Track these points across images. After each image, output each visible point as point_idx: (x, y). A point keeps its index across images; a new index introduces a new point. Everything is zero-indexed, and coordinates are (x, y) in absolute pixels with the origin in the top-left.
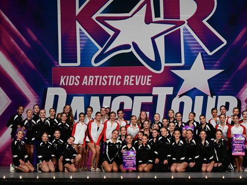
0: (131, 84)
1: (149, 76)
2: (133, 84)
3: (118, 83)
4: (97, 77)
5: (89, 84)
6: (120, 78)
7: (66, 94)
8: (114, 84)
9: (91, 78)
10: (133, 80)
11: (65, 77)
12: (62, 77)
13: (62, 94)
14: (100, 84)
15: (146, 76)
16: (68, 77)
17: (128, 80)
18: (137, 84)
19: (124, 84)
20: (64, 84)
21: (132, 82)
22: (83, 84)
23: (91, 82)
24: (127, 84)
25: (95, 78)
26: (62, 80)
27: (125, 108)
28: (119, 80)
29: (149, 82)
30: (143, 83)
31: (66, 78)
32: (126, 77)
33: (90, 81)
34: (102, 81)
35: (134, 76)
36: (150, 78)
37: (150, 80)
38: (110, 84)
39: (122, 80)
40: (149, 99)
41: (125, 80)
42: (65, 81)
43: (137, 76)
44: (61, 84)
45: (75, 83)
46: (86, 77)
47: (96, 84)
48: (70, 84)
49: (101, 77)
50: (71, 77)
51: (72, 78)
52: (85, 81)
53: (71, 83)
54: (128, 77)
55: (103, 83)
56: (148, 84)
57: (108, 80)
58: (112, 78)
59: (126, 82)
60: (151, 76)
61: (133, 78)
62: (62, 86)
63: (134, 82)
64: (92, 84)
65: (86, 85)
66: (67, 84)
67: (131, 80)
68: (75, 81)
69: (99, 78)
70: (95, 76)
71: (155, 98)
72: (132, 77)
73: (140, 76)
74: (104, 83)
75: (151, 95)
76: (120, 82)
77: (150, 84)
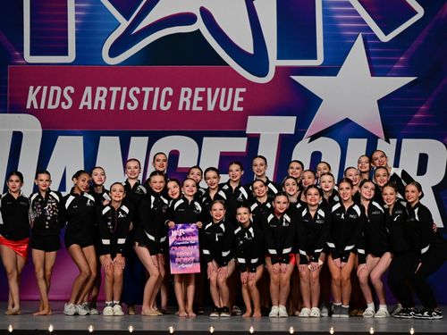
0: (195, 108)
1: (238, 90)
2: (200, 109)
3: (165, 105)
4: (115, 90)
5: (96, 107)
6: (171, 94)
7: (41, 130)
8: (154, 108)
9: (102, 93)
10: (201, 99)
11: (39, 88)
12: (31, 88)
13: (32, 129)
14: (122, 107)
15: (231, 90)
16: (45, 88)
17: (189, 99)
18: (211, 107)
19: (180, 108)
20: (36, 107)
21: (199, 104)
22: (81, 107)
23: (100, 102)
24: (188, 108)
25: (110, 94)
26: (32, 97)
27: (181, 165)
28: (168, 98)
29: (240, 104)
30: (225, 105)
31: (41, 90)
32: (184, 90)
33: (98, 98)
34: (128, 100)
35: (203, 90)
36: (241, 94)
37: (242, 99)
38: (145, 108)
39: (174, 99)
40: (239, 145)
41: (182, 99)
42: (39, 97)
43: (209, 90)
44: (28, 106)
45: (63, 103)
46: (88, 90)
47: (112, 107)
48: (50, 106)
49: (125, 89)
50: (53, 88)
51: (56, 92)
52: (86, 100)
53: (54, 103)
54: (189, 90)
55: (129, 104)
56: (236, 108)
57: (140, 97)
58: (152, 94)
59: (185, 103)
60: (244, 90)
61: (201, 94)
62: (32, 112)
63: (203, 104)
64: (103, 107)
65: (90, 107)
66: (42, 107)
67: (197, 99)
68: (63, 99)
69: (119, 94)
70: (111, 89)
71: (254, 141)
72: (198, 90)
73: (218, 90)
74: (132, 105)
75: (242, 134)
76: (169, 103)
77: (241, 109)
